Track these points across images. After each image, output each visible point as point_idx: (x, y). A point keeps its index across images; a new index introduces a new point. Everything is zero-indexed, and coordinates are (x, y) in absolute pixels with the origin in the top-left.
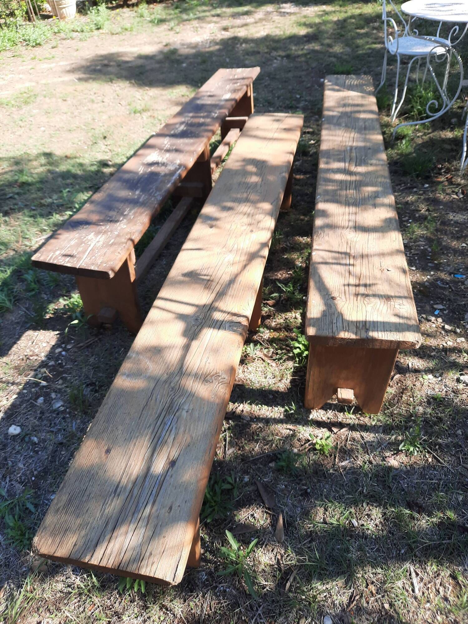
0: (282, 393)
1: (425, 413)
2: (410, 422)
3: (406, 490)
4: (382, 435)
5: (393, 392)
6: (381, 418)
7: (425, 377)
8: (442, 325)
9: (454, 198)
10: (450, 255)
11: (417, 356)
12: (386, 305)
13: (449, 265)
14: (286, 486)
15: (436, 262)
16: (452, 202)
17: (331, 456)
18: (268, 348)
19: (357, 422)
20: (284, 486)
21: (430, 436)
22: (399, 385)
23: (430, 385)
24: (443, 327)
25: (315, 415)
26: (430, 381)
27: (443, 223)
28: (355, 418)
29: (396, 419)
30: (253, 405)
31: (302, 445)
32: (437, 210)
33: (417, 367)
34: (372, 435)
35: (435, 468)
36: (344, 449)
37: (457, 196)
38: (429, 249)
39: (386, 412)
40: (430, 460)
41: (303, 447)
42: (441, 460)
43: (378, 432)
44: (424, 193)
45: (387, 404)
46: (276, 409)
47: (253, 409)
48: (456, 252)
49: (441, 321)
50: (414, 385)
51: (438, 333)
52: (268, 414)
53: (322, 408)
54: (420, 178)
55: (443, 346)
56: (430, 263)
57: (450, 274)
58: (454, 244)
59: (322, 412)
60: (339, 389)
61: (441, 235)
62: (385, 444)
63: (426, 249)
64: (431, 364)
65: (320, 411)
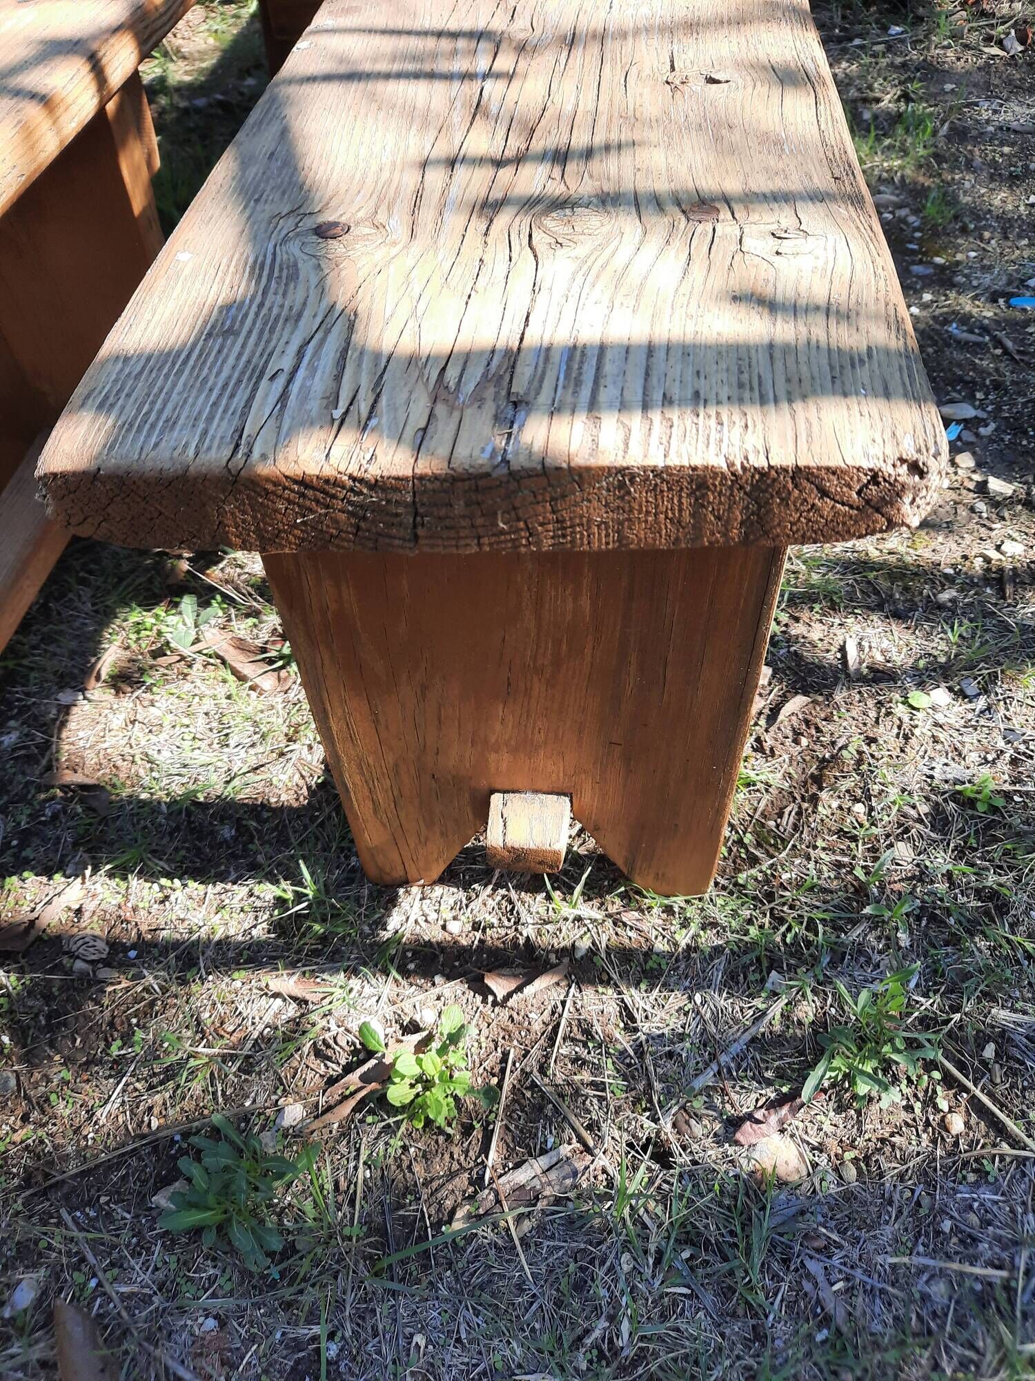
0: (281, 810)
1: (922, 875)
2: (854, 922)
3: (840, 1317)
4: (722, 1001)
5: (776, 779)
6: (720, 906)
7: (917, 698)
8: (977, 477)
9: (993, 57)
10: (987, 235)
11: (879, 607)
12: (678, 243)
13: (987, 269)
14: (222, 1322)
15: (938, 260)
16: (986, 68)
17: (467, 1130)
18: (256, 614)
19: (606, 936)
20: (211, 1323)
21: (954, 991)
22: (804, 741)
23: (942, 736)
24: (982, 488)
25: (415, 913)
26: (940, 718)
27: (959, 134)
28: (599, 915)
29: (790, 915)
30: (134, 881)
31: (332, 1081)
32: (935, 96)
33: (879, 658)
34: (677, 999)
35: (982, 1173)
36: (534, 1085)
37: (1003, 48)
38: (912, 219)
39: (742, 877)
40: (957, 1123)
41: (336, 1091)
42: (1009, 1123)
43: (699, 983)
44: (889, 48)
45: (748, 839)
46: (241, 891)
47: (133, 901)
48: (1006, 225)
49: (972, 464)
50: (871, 741)
51: (963, 513)
52: (196, 918)
53: (449, 877)
54: (873, 9)
55: (987, 560)
56: (921, 262)
57: (993, 300)
58: (1001, 199)
59: (449, 895)
60: (496, 799)
61: (952, 171)
62: (735, 1049)
63: (903, 220)
64: (942, 643)
65: (438, 890)
